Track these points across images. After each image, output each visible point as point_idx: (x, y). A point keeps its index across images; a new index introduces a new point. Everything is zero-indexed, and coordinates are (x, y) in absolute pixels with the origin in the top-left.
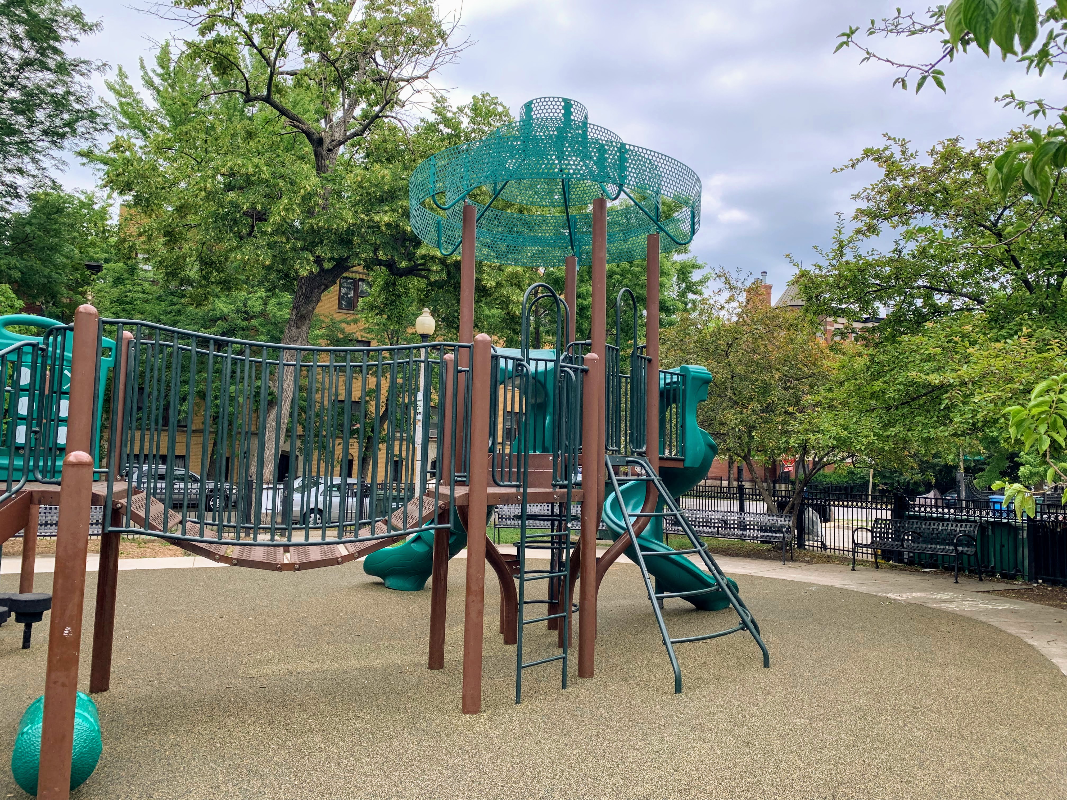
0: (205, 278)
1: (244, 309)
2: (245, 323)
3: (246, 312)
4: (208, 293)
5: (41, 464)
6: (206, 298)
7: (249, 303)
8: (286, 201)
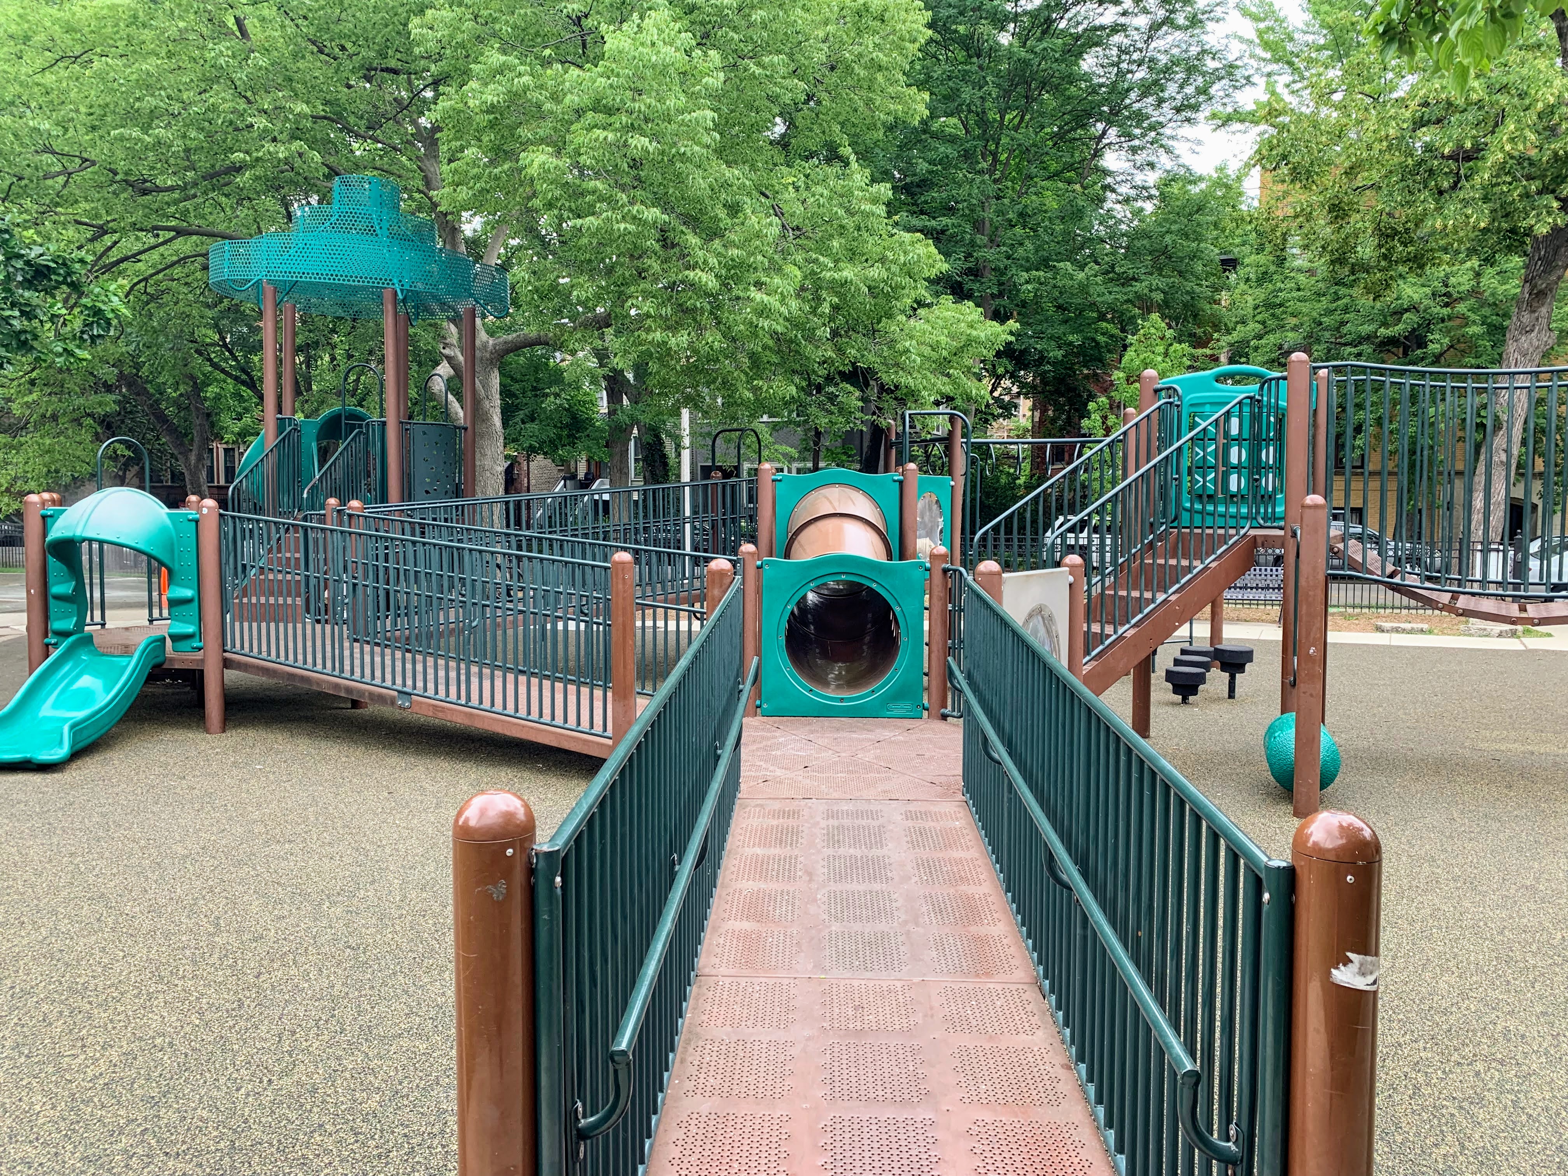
0: (1385, 257)
1: (1444, 290)
2: (1446, 311)
3: (1448, 295)
4: (1391, 278)
5: (1262, 510)
6: (1388, 286)
7: (1452, 280)
8: (1512, 127)
